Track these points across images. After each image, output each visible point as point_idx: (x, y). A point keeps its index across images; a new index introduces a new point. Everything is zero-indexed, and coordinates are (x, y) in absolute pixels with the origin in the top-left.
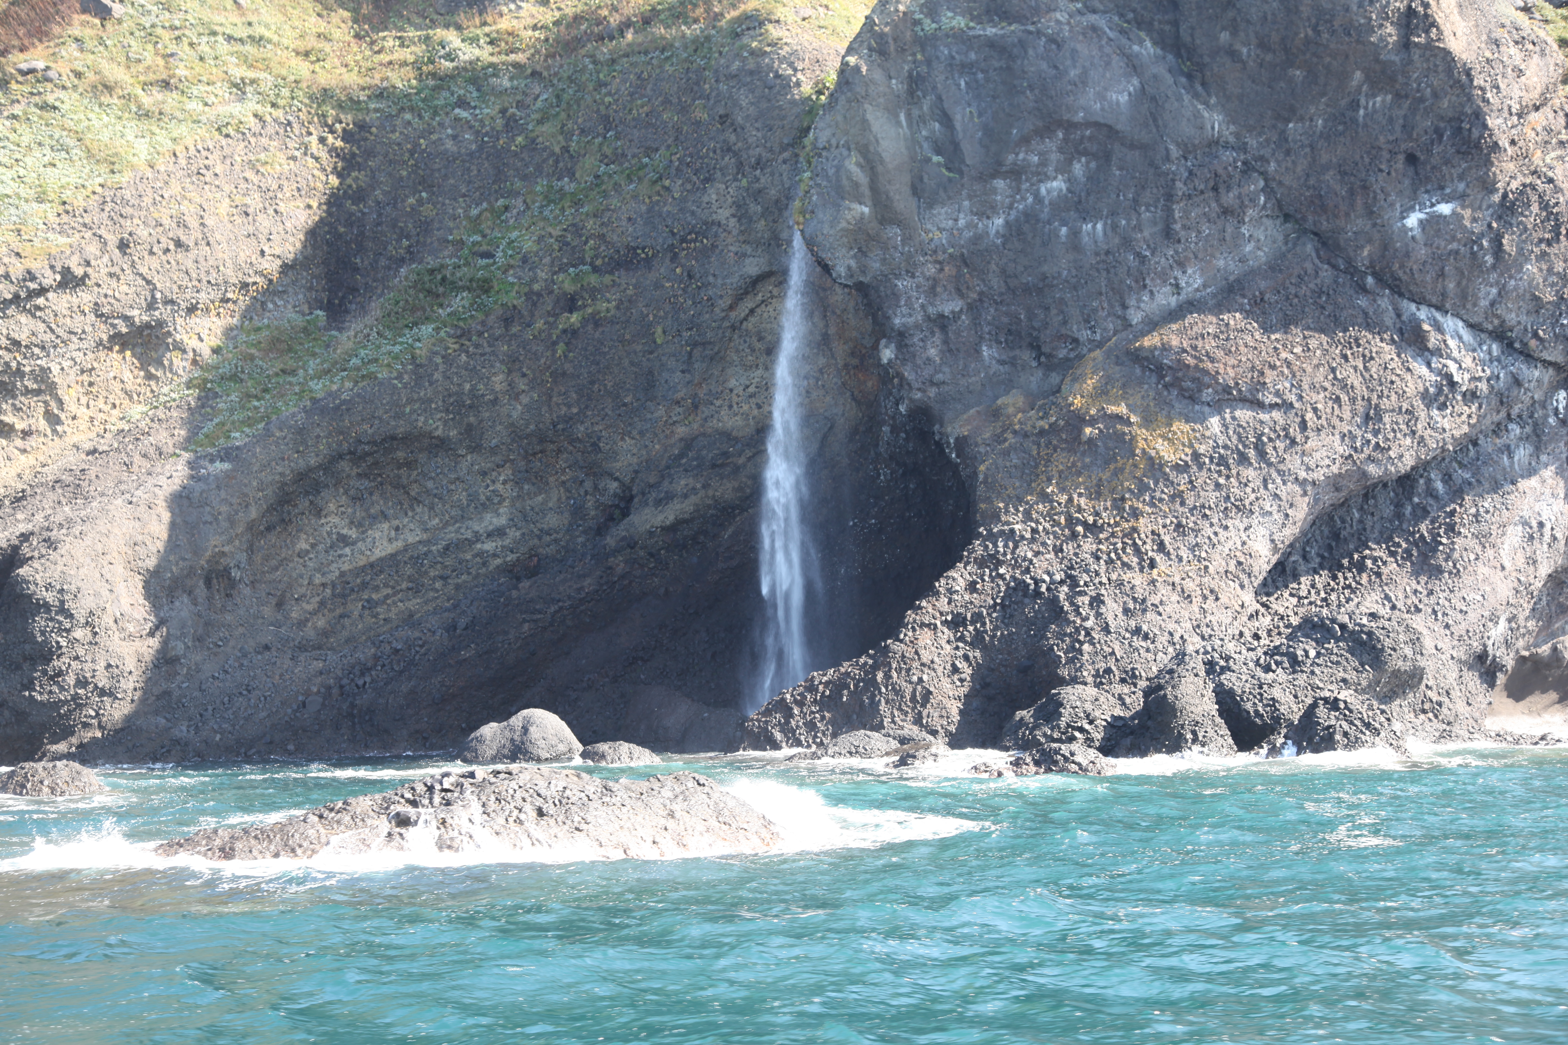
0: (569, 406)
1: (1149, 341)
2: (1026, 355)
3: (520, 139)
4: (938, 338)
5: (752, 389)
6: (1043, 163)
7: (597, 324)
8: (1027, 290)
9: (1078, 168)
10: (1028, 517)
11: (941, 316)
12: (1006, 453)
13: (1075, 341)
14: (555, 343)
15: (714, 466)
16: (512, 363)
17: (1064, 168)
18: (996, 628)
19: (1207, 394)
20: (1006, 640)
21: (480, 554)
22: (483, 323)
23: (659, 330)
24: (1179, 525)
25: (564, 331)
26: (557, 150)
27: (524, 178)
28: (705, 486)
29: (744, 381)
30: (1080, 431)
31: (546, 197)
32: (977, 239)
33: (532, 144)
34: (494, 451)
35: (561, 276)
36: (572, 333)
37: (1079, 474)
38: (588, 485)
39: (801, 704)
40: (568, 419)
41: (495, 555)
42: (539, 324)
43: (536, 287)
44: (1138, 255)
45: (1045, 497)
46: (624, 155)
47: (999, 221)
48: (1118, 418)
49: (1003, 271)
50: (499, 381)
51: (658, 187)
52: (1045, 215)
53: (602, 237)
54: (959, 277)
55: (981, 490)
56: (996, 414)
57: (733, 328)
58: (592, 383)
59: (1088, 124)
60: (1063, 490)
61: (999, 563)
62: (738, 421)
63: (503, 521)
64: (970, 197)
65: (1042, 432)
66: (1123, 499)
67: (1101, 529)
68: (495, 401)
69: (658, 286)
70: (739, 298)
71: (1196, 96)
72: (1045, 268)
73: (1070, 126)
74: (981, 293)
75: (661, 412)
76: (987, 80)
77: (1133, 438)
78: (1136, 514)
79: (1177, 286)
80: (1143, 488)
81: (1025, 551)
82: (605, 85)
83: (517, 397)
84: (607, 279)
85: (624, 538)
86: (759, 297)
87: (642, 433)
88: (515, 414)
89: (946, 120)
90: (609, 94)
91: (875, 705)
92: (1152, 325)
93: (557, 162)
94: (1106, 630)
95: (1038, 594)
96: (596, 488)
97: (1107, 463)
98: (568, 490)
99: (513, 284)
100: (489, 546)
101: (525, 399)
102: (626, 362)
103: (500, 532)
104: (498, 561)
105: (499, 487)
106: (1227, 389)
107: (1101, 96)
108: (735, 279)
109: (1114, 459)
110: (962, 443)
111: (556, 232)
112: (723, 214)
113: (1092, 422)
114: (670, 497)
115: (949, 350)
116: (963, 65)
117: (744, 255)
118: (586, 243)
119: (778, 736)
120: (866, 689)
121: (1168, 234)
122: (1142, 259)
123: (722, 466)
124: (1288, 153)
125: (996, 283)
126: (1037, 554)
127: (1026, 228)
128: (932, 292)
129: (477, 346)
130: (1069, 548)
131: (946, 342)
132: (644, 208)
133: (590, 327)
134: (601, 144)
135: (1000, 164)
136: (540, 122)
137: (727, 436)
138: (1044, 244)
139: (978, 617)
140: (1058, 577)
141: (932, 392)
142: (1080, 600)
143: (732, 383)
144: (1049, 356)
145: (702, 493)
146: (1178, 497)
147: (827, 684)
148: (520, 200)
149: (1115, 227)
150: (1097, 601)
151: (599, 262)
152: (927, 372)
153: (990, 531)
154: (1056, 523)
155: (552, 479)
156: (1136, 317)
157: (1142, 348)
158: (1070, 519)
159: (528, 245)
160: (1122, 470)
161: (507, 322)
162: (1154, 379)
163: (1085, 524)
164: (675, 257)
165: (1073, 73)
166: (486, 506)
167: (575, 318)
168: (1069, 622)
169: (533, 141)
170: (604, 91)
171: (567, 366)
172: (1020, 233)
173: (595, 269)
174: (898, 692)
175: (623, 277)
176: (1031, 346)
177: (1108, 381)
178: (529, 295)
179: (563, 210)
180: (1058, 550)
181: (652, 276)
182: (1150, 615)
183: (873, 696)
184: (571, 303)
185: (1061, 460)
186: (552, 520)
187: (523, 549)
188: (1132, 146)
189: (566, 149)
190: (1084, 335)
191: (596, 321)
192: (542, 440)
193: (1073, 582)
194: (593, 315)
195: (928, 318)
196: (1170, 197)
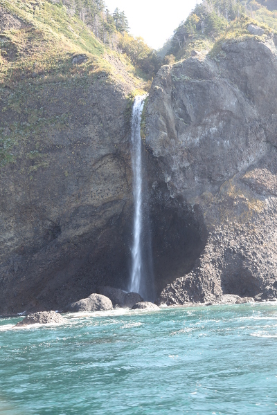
0: (36, 197)
1: (247, 176)
2: (207, 180)
3: (5, 108)
4: (182, 175)
5: (99, 191)
6: (212, 122)
7: (43, 170)
8: (208, 160)
9: (220, 124)
10: (223, 229)
11: (184, 168)
12: (211, 210)
13: (222, 176)
14: (29, 176)
15: (92, 216)
16: (15, 181)
17: (217, 124)
18: (224, 263)
19: (264, 192)
20: (229, 267)
21: (6, 246)
22: (4, 168)
23: (66, 172)
24: (265, 231)
25: (32, 172)
26: (19, 112)
27: (8, 121)
28: (91, 222)
29: (96, 188)
30: (233, 204)
31: (19, 128)
32: (192, 144)
33: (9, 110)
34: (10, 211)
35: (28, 154)
36: (35, 172)
37: (234, 216)
38: (40, 223)
39: (177, 289)
40: (36, 201)
41: (11, 247)
42: (23, 169)
43: (19, 157)
44: (240, 151)
45: (226, 223)
46: (47, 115)
47: (198, 139)
48: (243, 199)
49: (201, 154)
50: (12, 188)
51: (64, 125)
52: (212, 137)
53: (42, 141)
54: (188, 156)
55: (206, 221)
56: (203, 198)
57: (93, 171)
58: (44, 189)
59: (226, 111)
60: (231, 221)
61: (219, 243)
62: (96, 202)
63: (12, 235)
64: (191, 131)
65: (220, 203)
66: (248, 223)
67: (245, 232)
68: (11, 195)
69: (65, 158)
70: (96, 162)
71: (251, 104)
72: (214, 154)
73: (221, 111)
74: (195, 161)
75: (67, 198)
76: (196, 96)
77: (248, 205)
78: (253, 228)
79: (248, 160)
80: (253, 220)
81: (225, 239)
82: (38, 92)
83: (18, 193)
84: (45, 155)
85: (65, 240)
86: (103, 162)
87: (60, 206)
88: (18, 199)
89: (184, 107)
90: (39, 95)
91: (201, 288)
92: (245, 172)
93: (19, 116)
94: (260, 261)
95: (234, 252)
96: (43, 223)
97: (241, 212)
98: (33, 225)
99: (12, 156)
100: (9, 244)
101: (21, 194)
102: (55, 182)
103: (11, 239)
104: (12, 249)
105: (11, 224)
106: (269, 191)
107: (229, 103)
108: (96, 156)
109: (243, 211)
110: (196, 207)
111: (25, 139)
112: (92, 135)
113: (236, 200)
114: (78, 226)
115: (186, 178)
116: (188, 91)
117: (100, 148)
118: (36, 143)
119: (173, 299)
120: (196, 283)
121: (247, 144)
122: (241, 152)
123: (94, 215)
124: (271, 123)
125: (199, 158)
126: (230, 240)
127: (206, 141)
128: (182, 160)
129: (3, 176)
130: (238, 238)
131: (185, 175)
132: (59, 132)
133: (41, 171)
134: (37, 112)
135: (201, 121)
136: (12, 103)
137: (92, 206)
138: (213, 146)
139: (218, 259)
140: (238, 247)
141: (183, 191)
142: (250, 254)
143: (92, 189)
144: (213, 180)
145: (90, 224)
146: (262, 222)
147: (183, 282)
148: (7, 128)
149: (233, 142)
150: (254, 254)
151: (41, 149)
152: (181, 185)
153: (214, 233)
154: (232, 231)
155: (28, 221)
156: (240, 169)
157: (245, 178)
158: (235, 230)
159: (16, 143)
160: (246, 215)
161: (12, 168)
162: (249, 188)
163: (240, 231)
164: (71, 148)
165: (222, 95)
166: (7, 230)
167: (35, 167)
168: (249, 261)
169: (10, 109)
170: (37, 94)
171: (34, 183)
172: (204, 143)
173: (40, 152)
174: (206, 284)
175: (51, 155)
176: (208, 177)
177: (237, 187)
178: (17, 159)
179: (26, 132)
180: (235, 239)
181: (62, 154)
182: (270, 258)
183: (199, 285)
184: (33, 163)
185: (228, 212)
186: (28, 235)
187: (19, 245)
188: (236, 118)
189: (22, 112)
190: (225, 174)
191: (42, 168)
192: (26, 208)
193: (244, 249)
194: (41, 167)
195: (180, 168)
196: (247, 134)
